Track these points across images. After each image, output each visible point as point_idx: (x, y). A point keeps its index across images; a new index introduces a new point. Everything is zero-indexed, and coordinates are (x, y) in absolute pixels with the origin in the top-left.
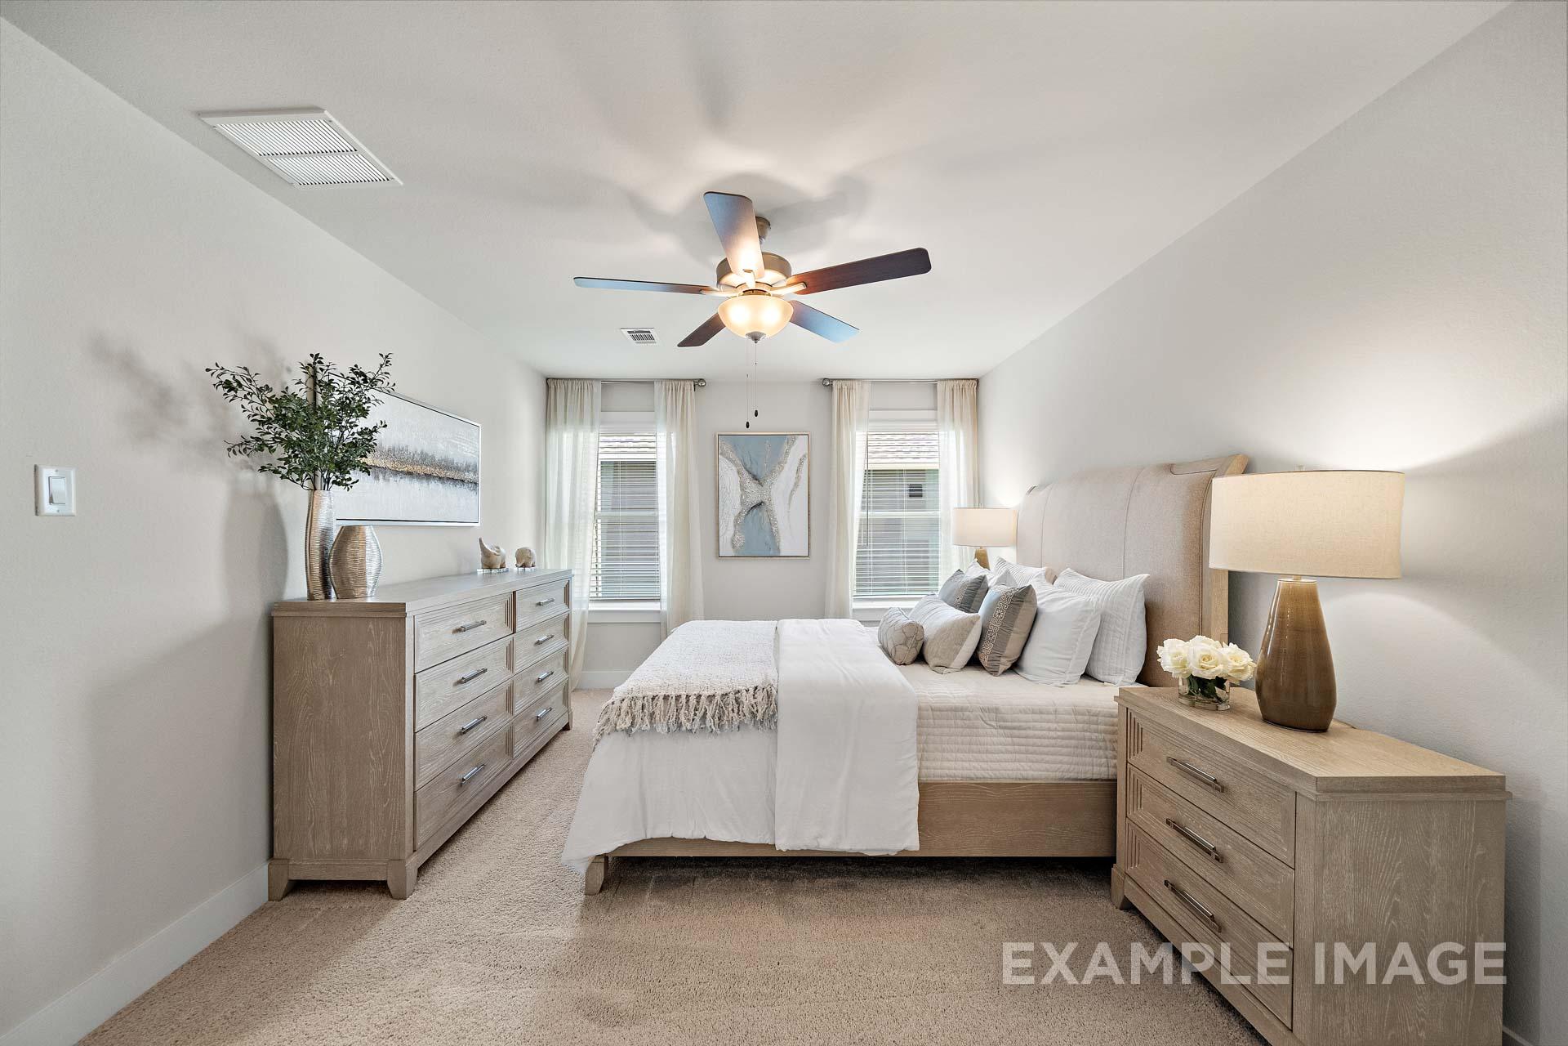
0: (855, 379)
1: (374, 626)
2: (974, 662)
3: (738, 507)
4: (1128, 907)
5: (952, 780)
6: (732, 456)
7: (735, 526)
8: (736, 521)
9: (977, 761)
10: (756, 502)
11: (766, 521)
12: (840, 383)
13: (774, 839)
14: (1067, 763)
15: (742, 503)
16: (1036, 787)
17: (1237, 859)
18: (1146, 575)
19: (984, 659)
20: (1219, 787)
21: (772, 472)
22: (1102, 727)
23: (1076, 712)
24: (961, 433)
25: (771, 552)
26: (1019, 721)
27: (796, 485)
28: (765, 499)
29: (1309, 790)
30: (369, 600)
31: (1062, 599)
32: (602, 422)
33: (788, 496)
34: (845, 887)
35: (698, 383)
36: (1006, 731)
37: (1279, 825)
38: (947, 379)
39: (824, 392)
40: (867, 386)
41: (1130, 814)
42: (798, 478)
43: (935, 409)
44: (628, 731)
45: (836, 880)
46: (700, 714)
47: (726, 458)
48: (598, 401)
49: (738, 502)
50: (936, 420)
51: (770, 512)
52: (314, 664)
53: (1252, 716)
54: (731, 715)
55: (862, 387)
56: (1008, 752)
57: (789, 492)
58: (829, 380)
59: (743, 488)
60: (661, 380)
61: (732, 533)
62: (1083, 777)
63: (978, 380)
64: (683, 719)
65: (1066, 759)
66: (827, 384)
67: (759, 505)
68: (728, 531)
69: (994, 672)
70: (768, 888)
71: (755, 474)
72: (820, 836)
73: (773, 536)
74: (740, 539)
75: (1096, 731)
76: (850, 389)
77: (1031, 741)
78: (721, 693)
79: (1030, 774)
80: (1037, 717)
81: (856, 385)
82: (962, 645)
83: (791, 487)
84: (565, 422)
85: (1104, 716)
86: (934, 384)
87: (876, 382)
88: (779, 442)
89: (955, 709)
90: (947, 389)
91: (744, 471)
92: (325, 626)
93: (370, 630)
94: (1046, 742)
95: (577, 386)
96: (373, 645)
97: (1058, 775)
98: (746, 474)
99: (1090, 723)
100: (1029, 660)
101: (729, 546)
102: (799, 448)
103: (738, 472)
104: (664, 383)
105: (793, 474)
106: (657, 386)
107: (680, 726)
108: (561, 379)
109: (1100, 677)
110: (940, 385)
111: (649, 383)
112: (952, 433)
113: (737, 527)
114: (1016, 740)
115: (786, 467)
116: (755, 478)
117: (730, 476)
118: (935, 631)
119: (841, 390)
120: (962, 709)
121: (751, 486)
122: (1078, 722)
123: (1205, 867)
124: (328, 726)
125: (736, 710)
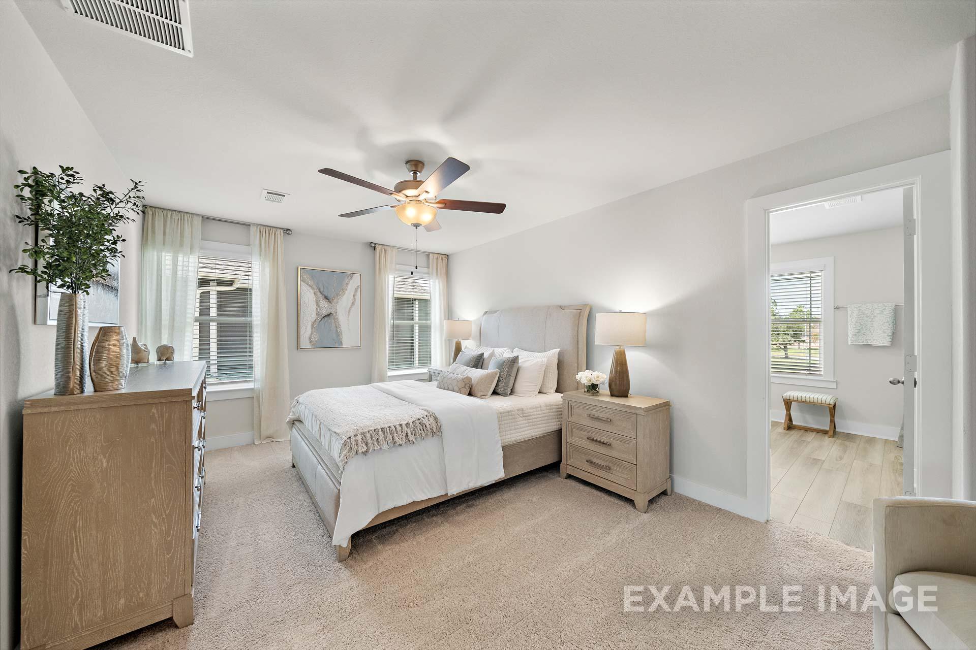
0: (388, 246)
1: (157, 410)
2: (495, 393)
3: (314, 316)
4: (569, 477)
5: (512, 443)
6: (310, 283)
7: (312, 329)
8: (313, 325)
9: (517, 433)
10: (327, 313)
11: (334, 325)
12: (381, 246)
13: (447, 490)
14: (544, 427)
15: (317, 313)
16: (537, 438)
17: (615, 443)
18: (559, 349)
19: (500, 391)
20: (609, 421)
21: (337, 295)
22: (554, 410)
23: (546, 406)
24: (441, 282)
25: (336, 343)
26: (530, 413)
27: (353, 304)
28: (333, 311)
29: (641, 412)
30: (123, 391)
31: (528, 361)
32: (201, 248)
33: (347, 310)
34: (471, 506)
35: (287, 231)
36: (526, 418)
37: (630, 427)
38: (434, 253)
39: (369, 251)
40: (395, 251)
41: (569, 441)
42: (354, 299)
43: (428, 267)
44: (365, 453)
45: (464, 505)
46: (404, 435)
47: (306, 283)
48: (198, 233)
49: (314, 314)
50: (428, 274)
51: (336, 320)
52: (82, 452)
53: (608, 395)
54: (420, 432)
55: (392, 251)
56: (527, 427)
57: (349, 307)
58: (374, 244)
59: (317, 304)
60: (257, 225)
61: (310, 333)
62: (551, 431)
63: (448, 255)
64: (396, 439)
65: (544, 425)
66: (373, 246)
67: (329, 315)
68: (306, 331)
69: (505, 395)
70: (439, 519)
71: (326, 295)
72: (469, 482)
73: (338, 335)
74: (316, 337)
75: (553, 412)
76: (386, 251)
77: (534, 420)
78: (411, 421)
79: (533, 434)
80: (535, 410)
81: (389, 248)
82: (492, 384)
83: (350, 304)
84: (164, 244)
85: (555, 406)
86: (428, 255)
87: (399, 249)
88: (342, 277)
89: (508, 412)
90: (435, 258)
91: (319, 293)
92: (98, 416)
93: (153, 413)
94: (538, 419)
95: (176, 217)
96: (157, 426)
97: (542, 432)
98: (320, 295)
99: (550, 409)
100: (518, 387)
101: (308, 342)
102: (355, 282)
103: (315, 294)
104: (259, 227)
105: (352, 297)
106: (253, 229)
107: (395, 443)
108: (161, 208)
109: (545, 392)
110: (431, 255)
111: (247, 225)
112: (437, 282)
113: (313, 329)
114: (529, 421)
115: (347, 292)
116: (326, 298)
117: (309, 296)
118: (477, 380)
119: (381, 250)
120: (511, 411)
121: (324, 303)
122: (547, 410)
123: (603, 450)
124: (100, 505)
125: (422, 429)
